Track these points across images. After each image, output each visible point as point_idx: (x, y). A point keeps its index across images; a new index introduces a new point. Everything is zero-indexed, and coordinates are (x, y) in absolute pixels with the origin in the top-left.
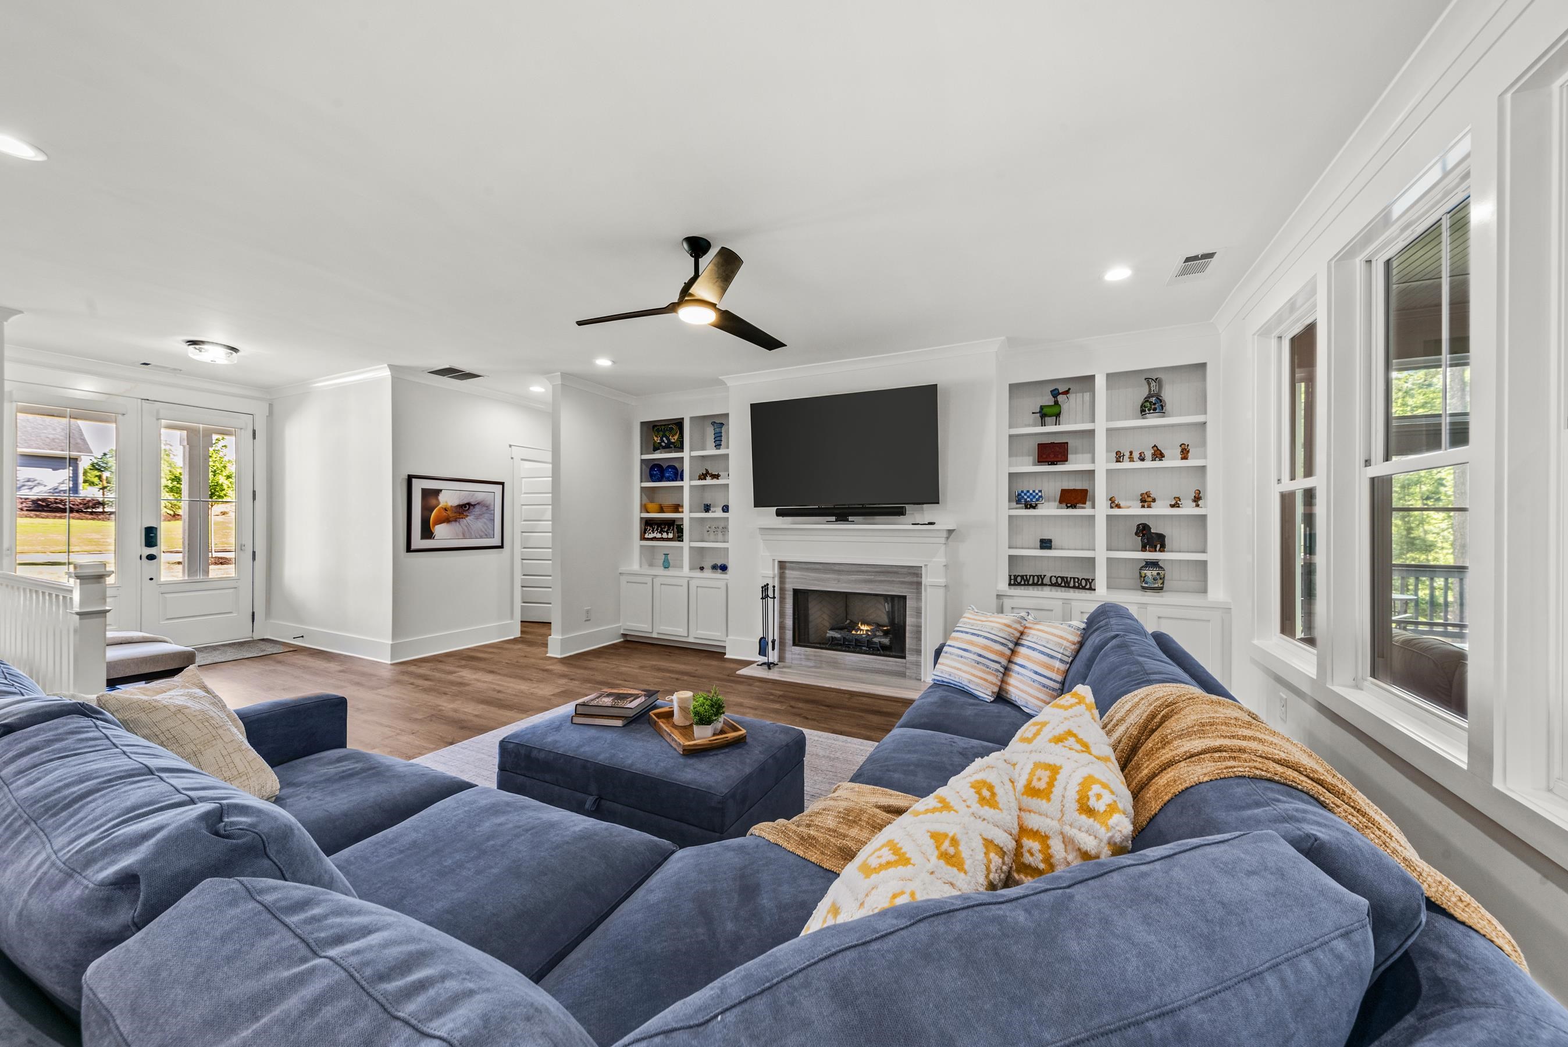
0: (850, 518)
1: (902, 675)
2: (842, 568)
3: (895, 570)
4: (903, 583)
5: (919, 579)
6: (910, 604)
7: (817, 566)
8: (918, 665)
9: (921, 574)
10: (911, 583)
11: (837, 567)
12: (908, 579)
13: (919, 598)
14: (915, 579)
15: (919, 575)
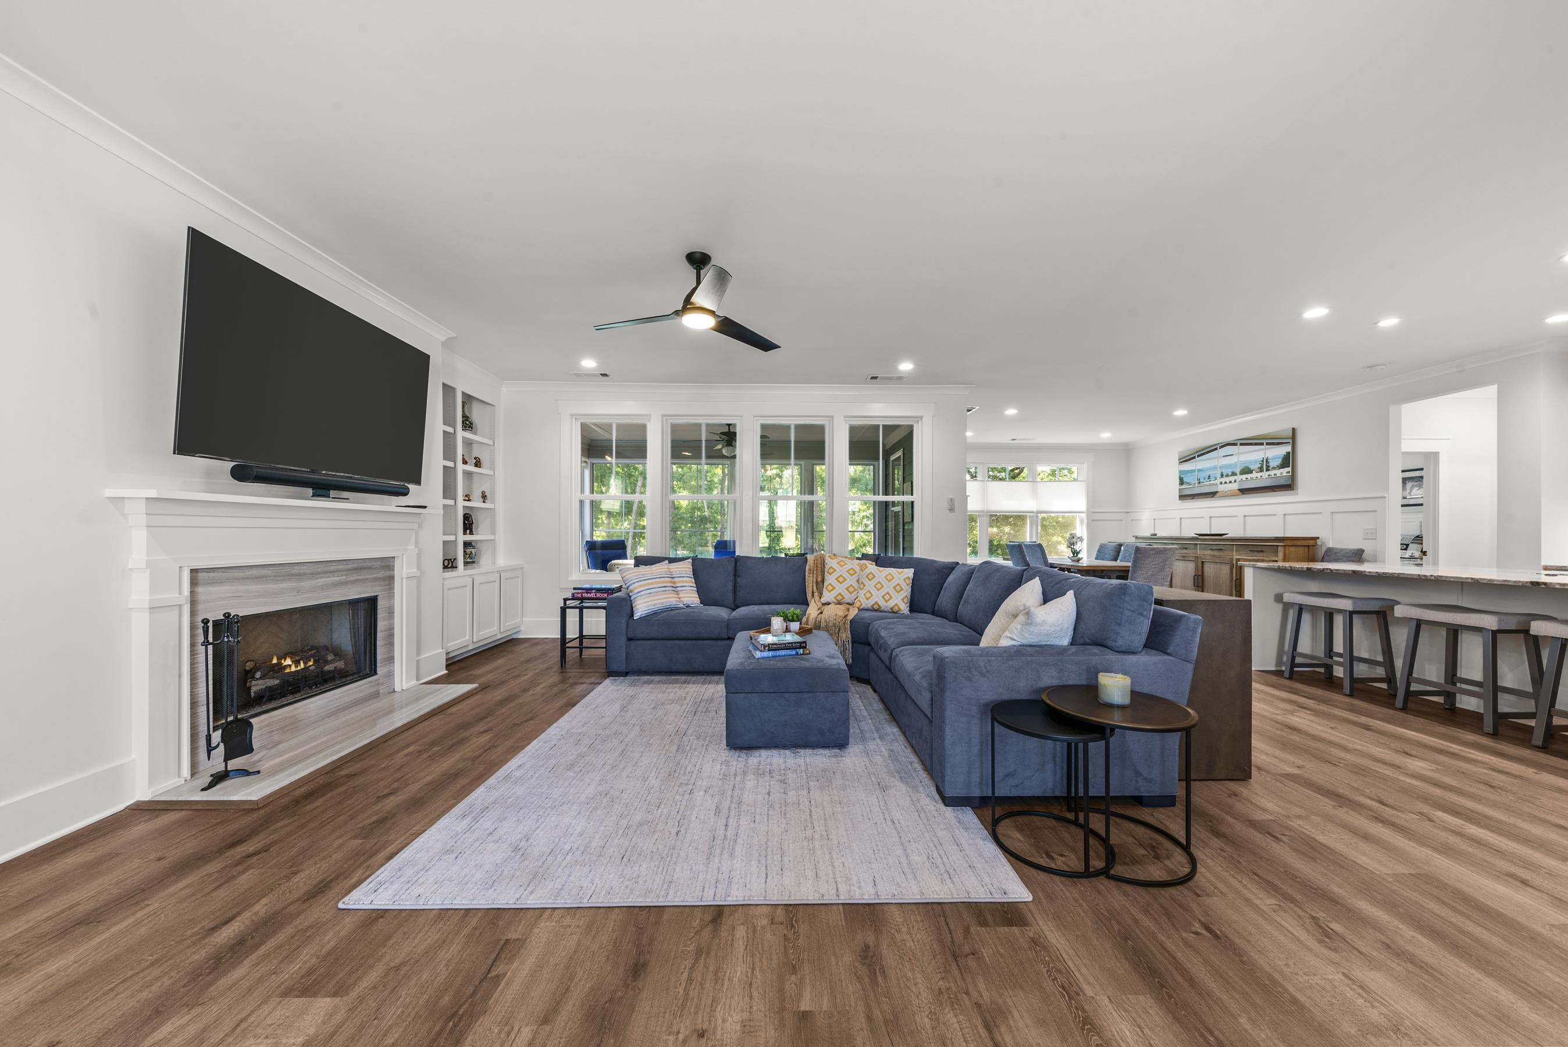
0: (333, 493)
1: (375, 695)
2: (304, 569)
3: (368, 564)
4: (376, 579)
5: (391, 573)
6: (381, 604)
7: (263, 572)
8: (390, 675)
9: (394, 566)
10: (384, 579)
11: (296, 570)
12: (382, 574)
13: (391, 596)
14: (387, 573)
15: (391, 568)
